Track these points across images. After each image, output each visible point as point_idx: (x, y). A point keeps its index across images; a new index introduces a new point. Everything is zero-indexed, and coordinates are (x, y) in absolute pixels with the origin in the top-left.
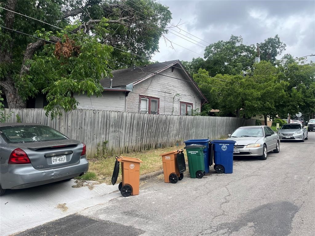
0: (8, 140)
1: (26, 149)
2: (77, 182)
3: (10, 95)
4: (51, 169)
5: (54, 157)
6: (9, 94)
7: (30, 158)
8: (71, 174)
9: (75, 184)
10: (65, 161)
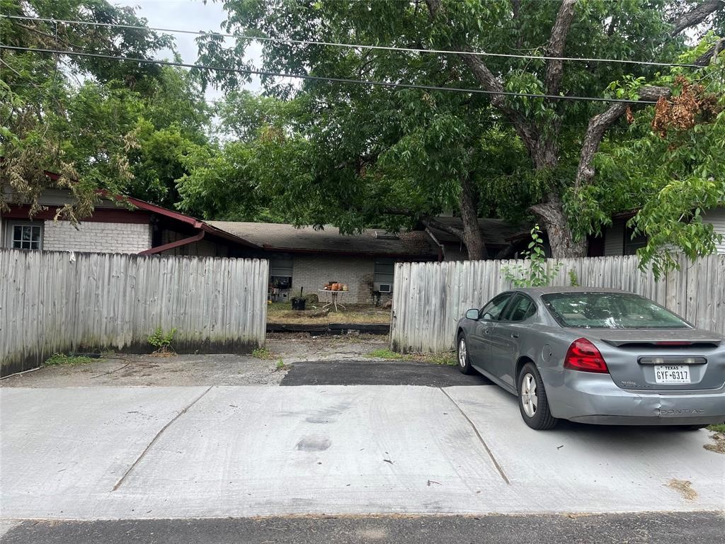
0: (560, 320)
1: (597, 340)
2: (716, 438)
3: (557, 231)
4: (655, 393)
5: (659, 367)
6: (553, 230)
7: (607, 360)
8: (702, 414)
9: (713, 443)
10: (688, 381)
